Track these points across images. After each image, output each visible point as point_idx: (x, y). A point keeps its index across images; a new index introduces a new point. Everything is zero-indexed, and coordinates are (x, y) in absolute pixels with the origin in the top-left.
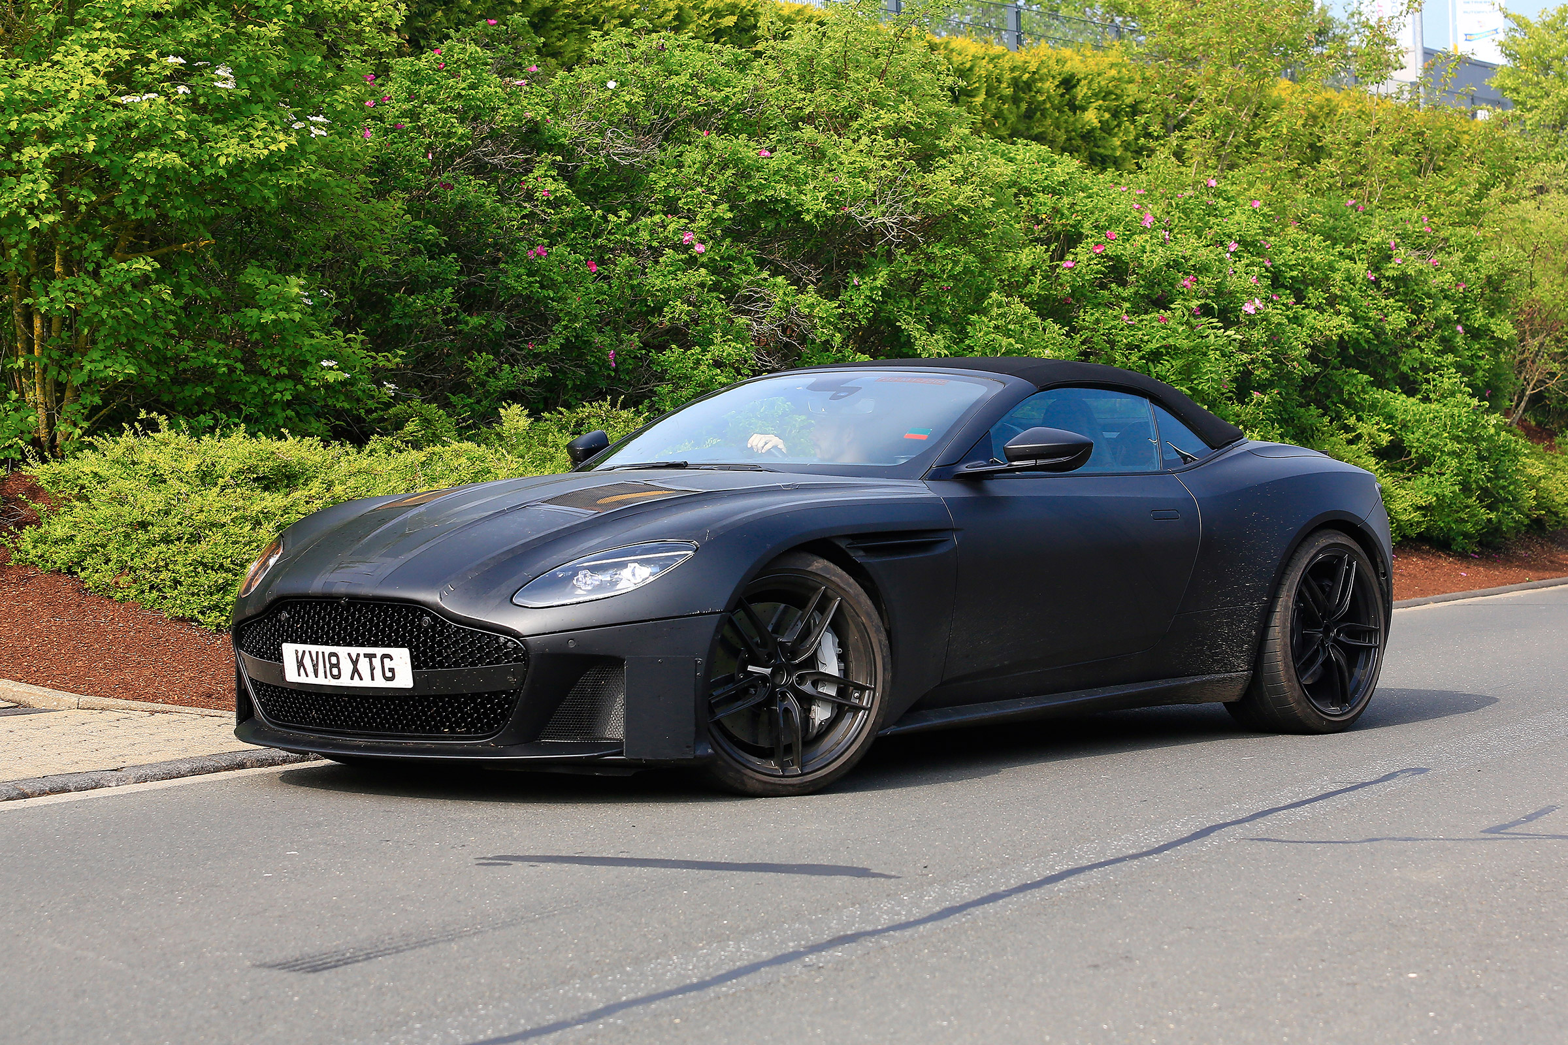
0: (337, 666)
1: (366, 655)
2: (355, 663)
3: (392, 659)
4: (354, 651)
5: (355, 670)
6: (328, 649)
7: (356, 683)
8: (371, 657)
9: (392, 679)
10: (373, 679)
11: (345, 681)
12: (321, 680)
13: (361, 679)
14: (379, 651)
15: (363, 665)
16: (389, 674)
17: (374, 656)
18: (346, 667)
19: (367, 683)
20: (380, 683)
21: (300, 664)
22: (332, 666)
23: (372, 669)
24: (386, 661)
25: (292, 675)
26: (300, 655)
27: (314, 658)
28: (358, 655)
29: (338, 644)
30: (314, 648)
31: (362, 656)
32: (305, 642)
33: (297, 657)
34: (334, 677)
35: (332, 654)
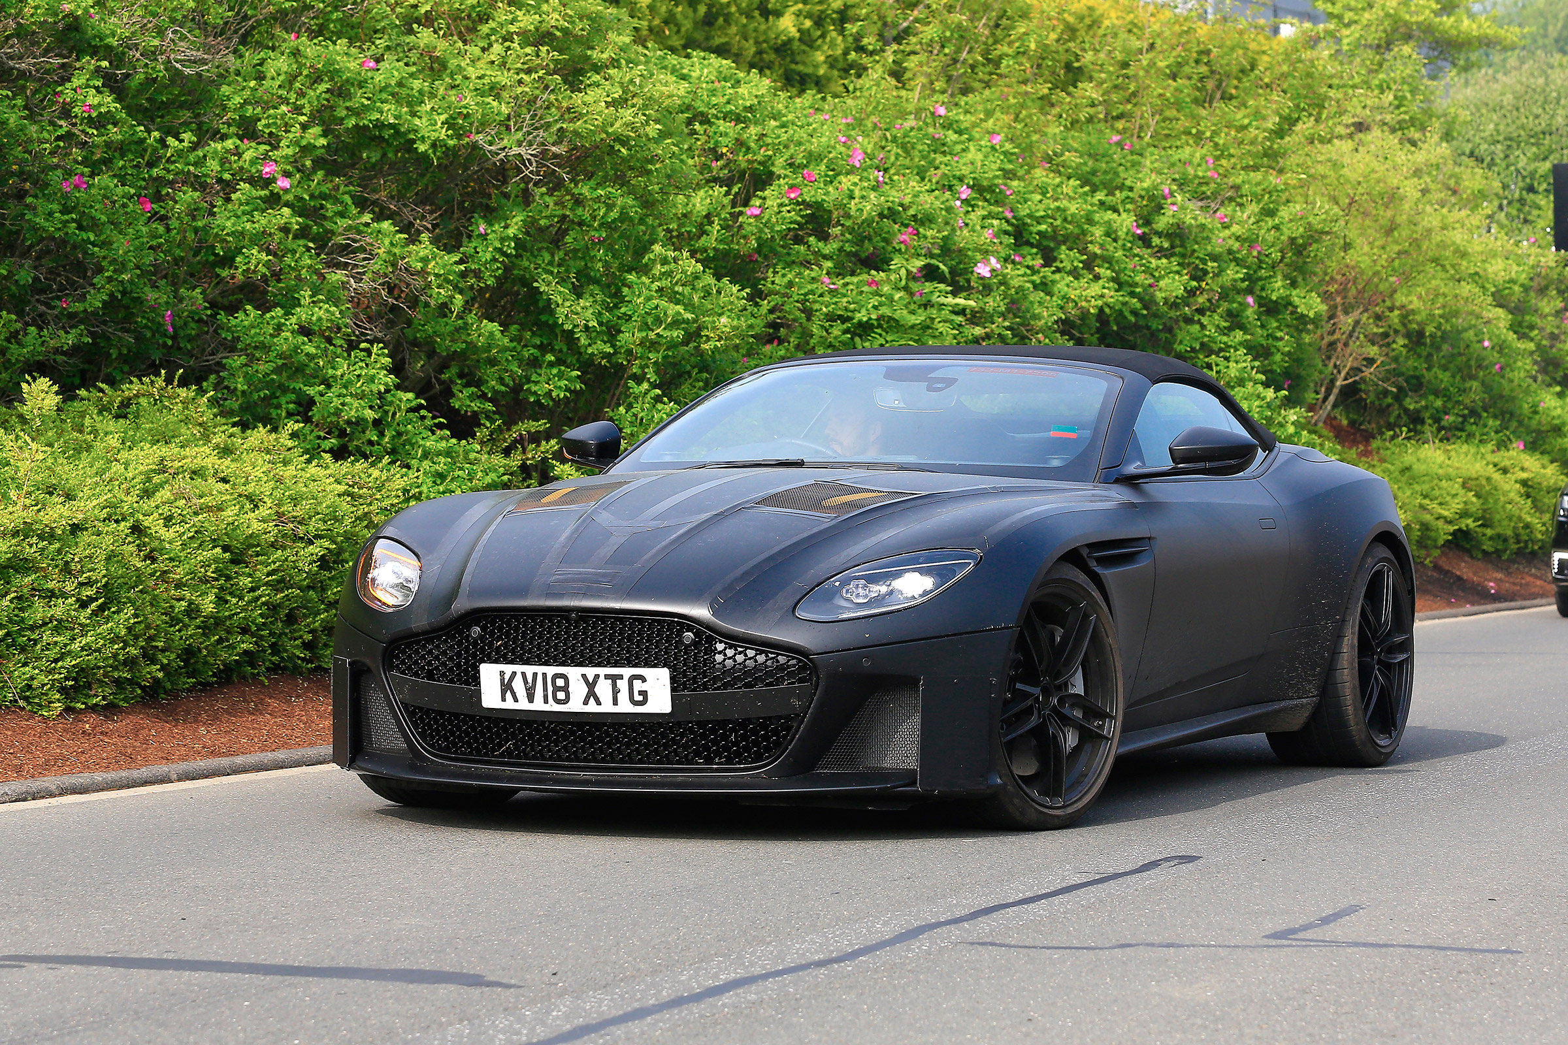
0: (566, 689)
1: (607, 677)
2: (591, 685)
3: (643, 679)
4: (591, 672)
5: (591, 694)
6: (551, 671)
7: (592, 707)
8: (614, 678)
9: (643, 703)
10: (615, 702)
11: (576, 705)
12: (538, 705)
13: (599, 703)
14: (627, 672)
15: (604, 689)
16: (641, 698)
17: (621, 677)
18: (578, 690)
19: (607, 707)
20: (625, 706)
21: (506, 687)
22: (560, 689)
23: (616, 692)
24: (638, 685)
25: (491, 698)
26: (507, 677)
27: (530, 681)
28: (597, 676)
29: (563, 664)
30: (529, 670)
31: (602, 677)
32: (512, 662)
33: (502, 680)
34: (558, 702)
35: (556, 676)
